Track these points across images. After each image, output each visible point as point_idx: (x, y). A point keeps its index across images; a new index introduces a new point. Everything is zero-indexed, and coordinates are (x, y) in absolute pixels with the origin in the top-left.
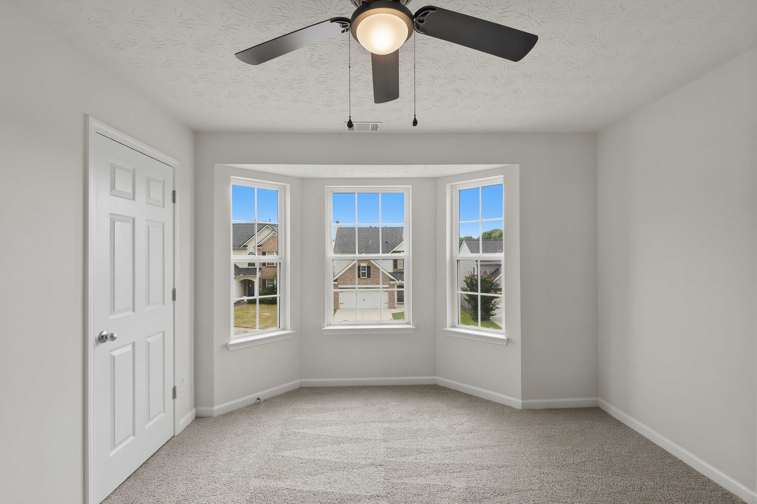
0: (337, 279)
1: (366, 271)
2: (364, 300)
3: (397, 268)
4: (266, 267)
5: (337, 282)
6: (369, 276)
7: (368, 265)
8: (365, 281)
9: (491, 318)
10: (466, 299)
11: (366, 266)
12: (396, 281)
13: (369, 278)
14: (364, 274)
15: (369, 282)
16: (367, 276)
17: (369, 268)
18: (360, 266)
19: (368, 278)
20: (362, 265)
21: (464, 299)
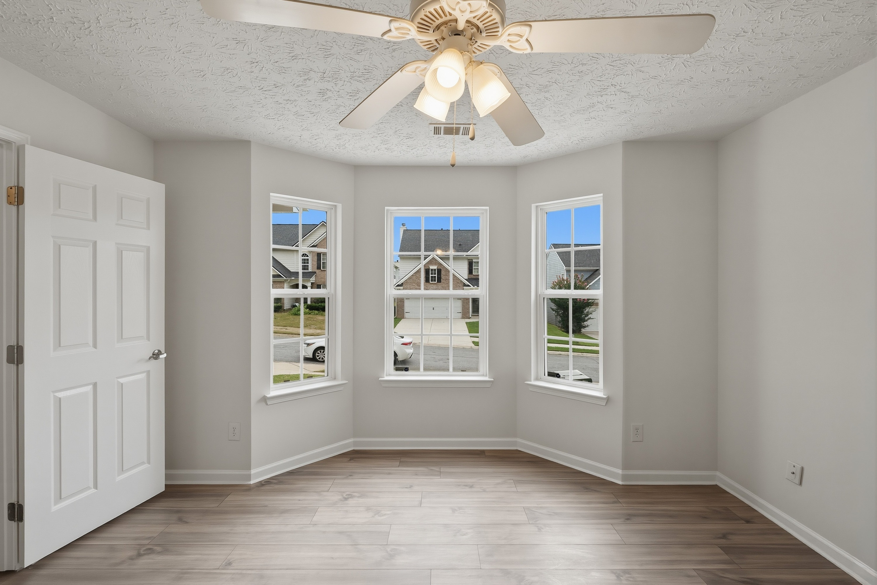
0: (402, 284)
1: (436, 275)
2: (433, 309)
3: (473, 274)
4: (321, 271)
5: (402, 287)
6: (439, 280)
7: (438, 268)
8: (435, 286)
9: (583, 330)
10: (553, 310)
11: (436, 269)
12: (471, 286)
13: (440, 283)
14: (433, 279)
15: (440, 287)
16: (437, 281)
17: (439, 271)
18: (429, 269)
19: (438, 283)
20: (432, 267)
21: (551, 309)
